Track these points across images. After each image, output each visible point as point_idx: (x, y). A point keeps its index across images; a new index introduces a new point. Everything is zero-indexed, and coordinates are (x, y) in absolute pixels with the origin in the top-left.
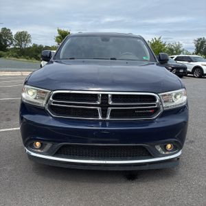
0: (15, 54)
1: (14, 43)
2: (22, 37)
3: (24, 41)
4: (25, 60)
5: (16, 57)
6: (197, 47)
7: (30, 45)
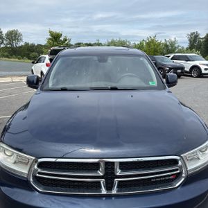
0: (6, 54)
1: (5, 42)
2: (13, 36)
3: (15, 40)
4: (17, 60)
5: (7, 57)
6: (191, 42)
7: (21, 44)
